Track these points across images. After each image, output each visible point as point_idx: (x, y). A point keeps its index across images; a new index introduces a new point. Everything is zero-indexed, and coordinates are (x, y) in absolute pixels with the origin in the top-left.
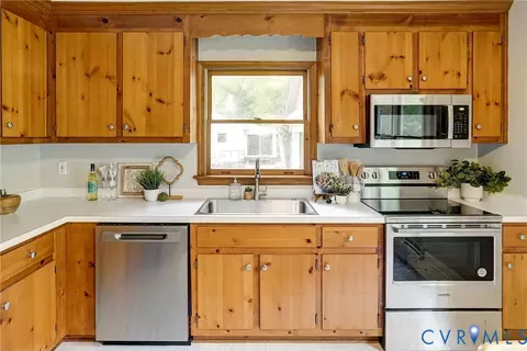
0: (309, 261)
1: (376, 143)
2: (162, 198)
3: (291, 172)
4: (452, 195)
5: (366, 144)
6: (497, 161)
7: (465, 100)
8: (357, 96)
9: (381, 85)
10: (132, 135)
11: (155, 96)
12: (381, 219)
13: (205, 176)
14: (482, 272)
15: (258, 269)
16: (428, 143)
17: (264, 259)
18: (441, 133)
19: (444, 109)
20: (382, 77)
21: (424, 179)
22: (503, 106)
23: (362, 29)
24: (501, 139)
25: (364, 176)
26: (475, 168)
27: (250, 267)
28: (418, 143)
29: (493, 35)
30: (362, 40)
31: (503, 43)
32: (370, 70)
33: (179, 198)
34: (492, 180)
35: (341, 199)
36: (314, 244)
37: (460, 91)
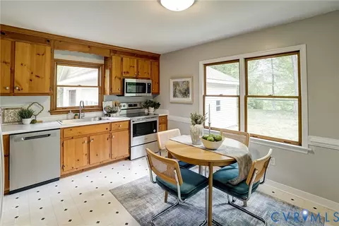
0: (107, 136)
1: (126, 95)
2: (33, 122)
3: (93, 107)
4: (146, 111)
5: (123, 95)
6: (158, 100)
7: (150, 81)
8: (120, 79)
9: (128, 75)
10: (19, 92)
11: (35, 74)
12: (129, 119)
13: (54, 110)
14: (155, 131)
15: (89, 142)
16: (138, 94)
17: (91, 138)
18: (144, 91)
19: (145, 84)
20: (128, 73)
21: (139, 106)
22: (159, 83)
23: (122, 56)
24: (158, 93)
25: (120, 106)
26: (152, 102)
27: (86, 142)
28: (134, 95)
29: (156, 63)
30: (122, 59)
31: (159, 66)
32: (124, 70)
33: (41, 122)
34: (156, 106)
35: (114, 114)
36: (109, 130)
37: (149, 79)
